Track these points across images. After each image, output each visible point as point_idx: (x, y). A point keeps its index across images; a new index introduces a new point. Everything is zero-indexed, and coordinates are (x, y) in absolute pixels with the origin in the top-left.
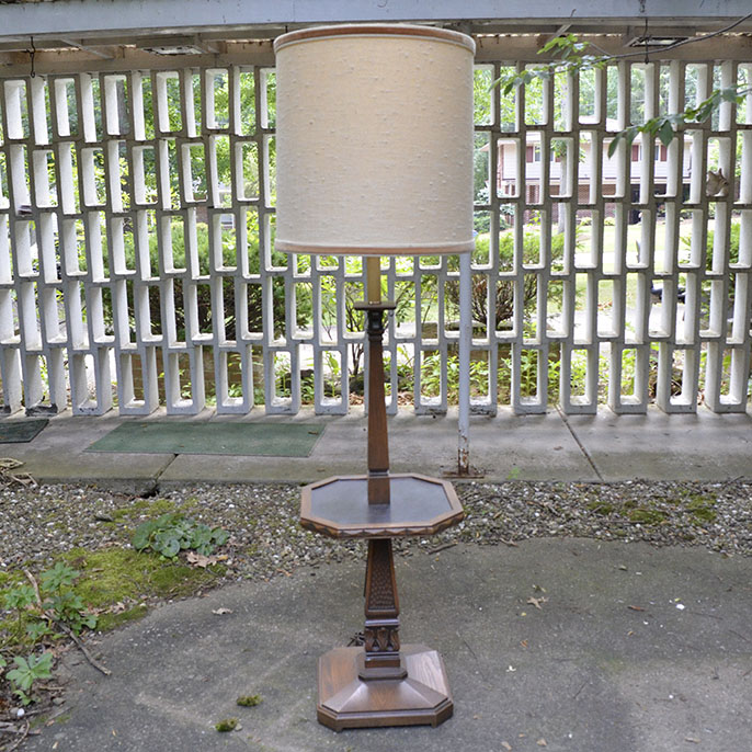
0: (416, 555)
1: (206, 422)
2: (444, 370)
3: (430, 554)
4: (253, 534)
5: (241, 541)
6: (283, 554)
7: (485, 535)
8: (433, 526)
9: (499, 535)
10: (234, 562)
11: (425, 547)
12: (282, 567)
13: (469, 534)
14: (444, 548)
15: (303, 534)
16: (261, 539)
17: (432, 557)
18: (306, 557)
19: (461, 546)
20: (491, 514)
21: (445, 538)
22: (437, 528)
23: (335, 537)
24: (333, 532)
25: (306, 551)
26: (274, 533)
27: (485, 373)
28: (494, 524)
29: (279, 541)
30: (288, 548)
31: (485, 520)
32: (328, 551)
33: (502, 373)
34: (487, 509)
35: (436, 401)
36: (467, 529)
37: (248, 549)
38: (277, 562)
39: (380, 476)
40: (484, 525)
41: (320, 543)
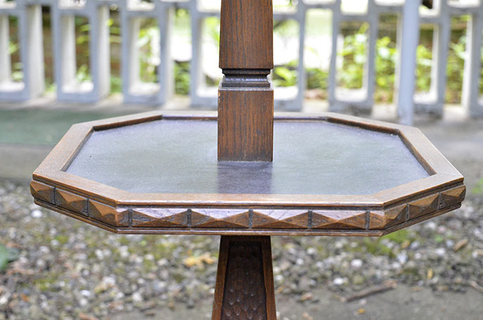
0: (325, 301)
1: (36, 110)
2: (372, 53)
3: (350, 301)
4: (57, 256)
5: (33, 266)
6: (98, 288)
7: (443, 275)
8: (386, 206)
9: (467, 276)
10: (10, 300)
11: (341, 289)
12: (90, 311)
13: (415, 271)
14: (374, 293)
15: (139, 260)
16: (69, 264)
17: (353, 306)
18: (137, 297)
19: (402, 292)
20: (450, 243)
21: (374, 277)
22: (394, 213)
23: (109, 224)
24: (104, 210)
25: (139, 286)
26: (93, 255)
27: (426, 63)
28: (457, 258)
29: (96, 268)
30: (109, 280)
31: (441, 252)
32: (174, 288)
33: (452, 66)
34: (442, 234)
35: (359, 96)
36: (411, 264)
37: (40, 279)
38: (84, 302)
39: (248, 86)
40: (439, 259)
41: (165, 274)
